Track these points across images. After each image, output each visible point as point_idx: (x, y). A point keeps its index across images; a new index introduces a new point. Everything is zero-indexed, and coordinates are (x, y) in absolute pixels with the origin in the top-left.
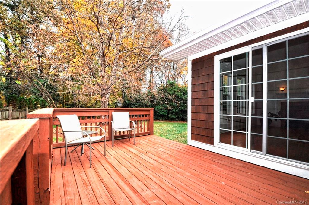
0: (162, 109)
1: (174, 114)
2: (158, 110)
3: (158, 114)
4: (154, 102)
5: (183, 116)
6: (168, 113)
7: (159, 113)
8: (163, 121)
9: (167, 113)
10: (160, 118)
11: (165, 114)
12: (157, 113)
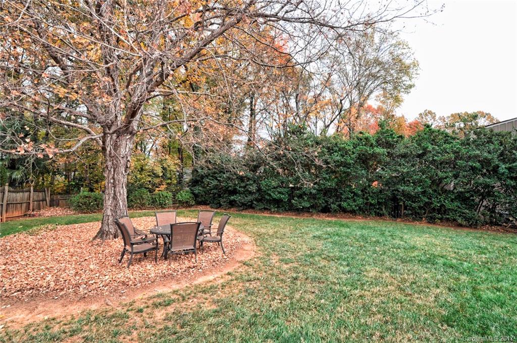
0: (277, 187)
1: (306, 199)
2: (268, 190)
3: (268, 198)
4: (259, 172)
5: (326, 202)
6: (291, 196)
7: (270, 195)
8: (279, 214)
9: (289, 195)
10: (272, 206)
11: (285, 197)
12: (266, 197)
